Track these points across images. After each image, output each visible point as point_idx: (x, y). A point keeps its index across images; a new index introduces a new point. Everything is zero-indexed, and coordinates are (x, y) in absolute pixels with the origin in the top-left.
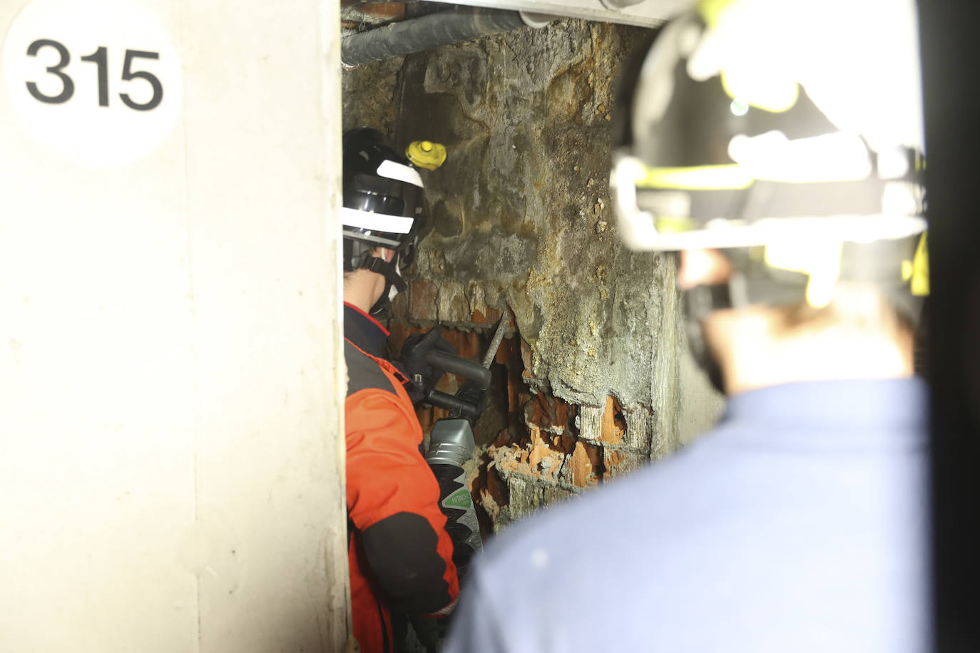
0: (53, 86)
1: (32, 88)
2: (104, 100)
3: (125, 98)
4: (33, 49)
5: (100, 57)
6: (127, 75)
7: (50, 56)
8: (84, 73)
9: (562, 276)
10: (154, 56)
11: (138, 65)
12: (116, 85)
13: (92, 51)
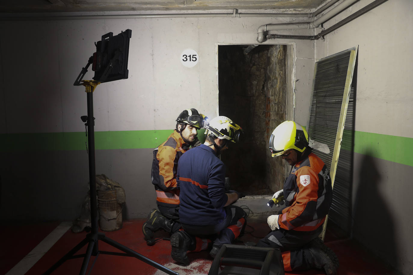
0: (185, 59)
1: (183, 60)
2: (190, 61)
3: (193, 60)
4: (183, 56)
5: (190, 56)
6: (193, 58)
7: (185, 56)
8: (188, 58)
9: (279, 85)
10: (196, 55)
11: (194, 56)
12: (192, 59)
13: (189, 55)
